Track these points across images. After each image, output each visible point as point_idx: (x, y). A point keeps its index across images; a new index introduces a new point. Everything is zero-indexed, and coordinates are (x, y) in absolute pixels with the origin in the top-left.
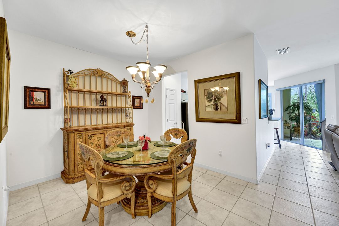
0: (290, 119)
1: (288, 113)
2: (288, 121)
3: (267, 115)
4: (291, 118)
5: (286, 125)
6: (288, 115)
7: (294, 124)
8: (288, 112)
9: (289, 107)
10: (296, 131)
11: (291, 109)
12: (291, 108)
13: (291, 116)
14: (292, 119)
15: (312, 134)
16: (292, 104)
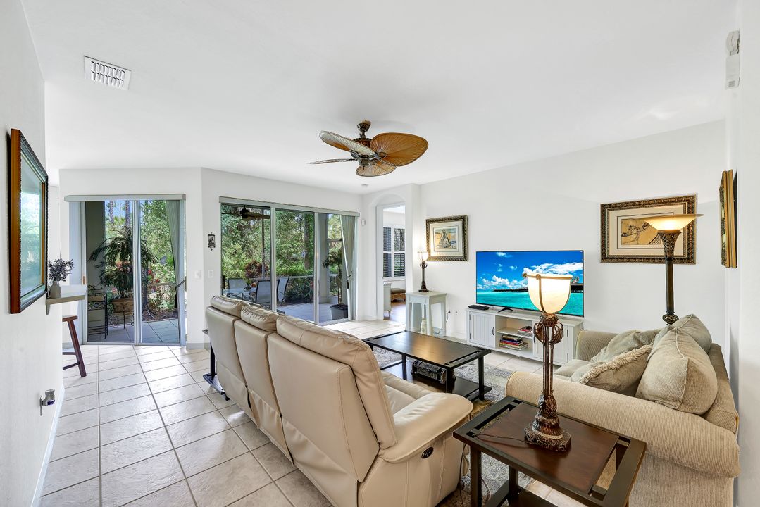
0: (102, 282)
1: (98, 266)
2: (98, 287)
3: (44, 281)
4: (107, 277)
5: (94, 298)
6: (97, 272)
7: (113, 291)
8: (97, 262)
9: (101, 249)
10: (118, 309)
11: (106, 255)
12: (106, 252)
13: (107, 274)
14: (107, 280)
15: (148, 308)
16: (108, 242)
